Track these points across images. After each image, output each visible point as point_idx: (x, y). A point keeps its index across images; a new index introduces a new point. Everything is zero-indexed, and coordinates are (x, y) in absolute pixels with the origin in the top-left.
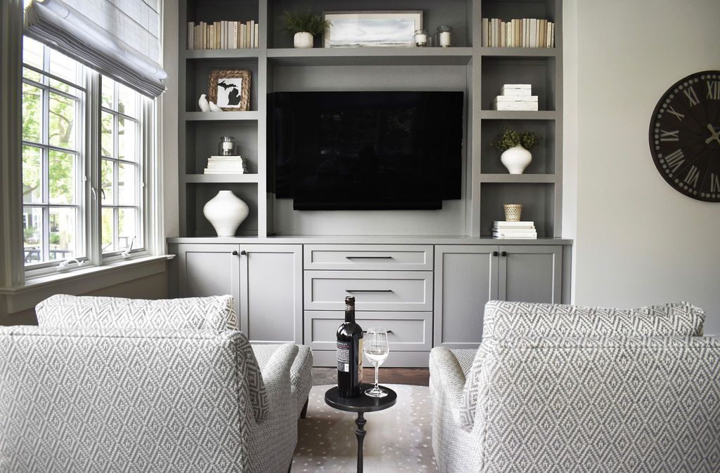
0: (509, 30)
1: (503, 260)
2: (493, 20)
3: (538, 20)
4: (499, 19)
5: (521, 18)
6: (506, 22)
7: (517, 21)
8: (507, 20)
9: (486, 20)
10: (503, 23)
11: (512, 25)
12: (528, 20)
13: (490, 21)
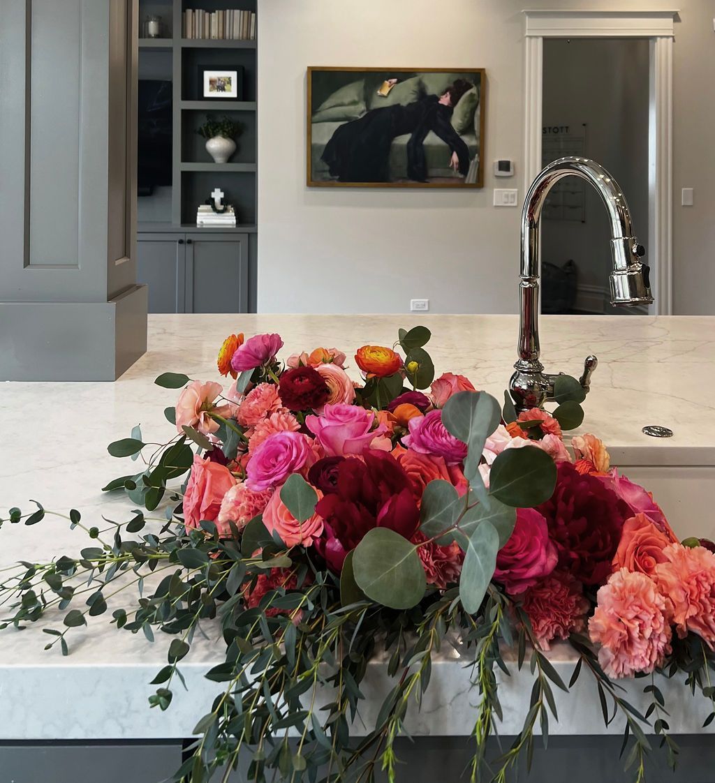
0: (213, 20)
1: (189, 248)
2: (197, 11)
3: (242, 12)
4: (203, 9)
5: (224, 9)
6: (210, 13)
7: (221, 12)
8: (211, 11)
9: (189, 11)
10: (207, 14)
11: (215, 17)
12: (232, 11)
13: (194, 11)
